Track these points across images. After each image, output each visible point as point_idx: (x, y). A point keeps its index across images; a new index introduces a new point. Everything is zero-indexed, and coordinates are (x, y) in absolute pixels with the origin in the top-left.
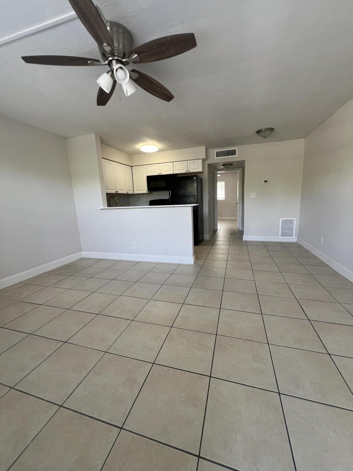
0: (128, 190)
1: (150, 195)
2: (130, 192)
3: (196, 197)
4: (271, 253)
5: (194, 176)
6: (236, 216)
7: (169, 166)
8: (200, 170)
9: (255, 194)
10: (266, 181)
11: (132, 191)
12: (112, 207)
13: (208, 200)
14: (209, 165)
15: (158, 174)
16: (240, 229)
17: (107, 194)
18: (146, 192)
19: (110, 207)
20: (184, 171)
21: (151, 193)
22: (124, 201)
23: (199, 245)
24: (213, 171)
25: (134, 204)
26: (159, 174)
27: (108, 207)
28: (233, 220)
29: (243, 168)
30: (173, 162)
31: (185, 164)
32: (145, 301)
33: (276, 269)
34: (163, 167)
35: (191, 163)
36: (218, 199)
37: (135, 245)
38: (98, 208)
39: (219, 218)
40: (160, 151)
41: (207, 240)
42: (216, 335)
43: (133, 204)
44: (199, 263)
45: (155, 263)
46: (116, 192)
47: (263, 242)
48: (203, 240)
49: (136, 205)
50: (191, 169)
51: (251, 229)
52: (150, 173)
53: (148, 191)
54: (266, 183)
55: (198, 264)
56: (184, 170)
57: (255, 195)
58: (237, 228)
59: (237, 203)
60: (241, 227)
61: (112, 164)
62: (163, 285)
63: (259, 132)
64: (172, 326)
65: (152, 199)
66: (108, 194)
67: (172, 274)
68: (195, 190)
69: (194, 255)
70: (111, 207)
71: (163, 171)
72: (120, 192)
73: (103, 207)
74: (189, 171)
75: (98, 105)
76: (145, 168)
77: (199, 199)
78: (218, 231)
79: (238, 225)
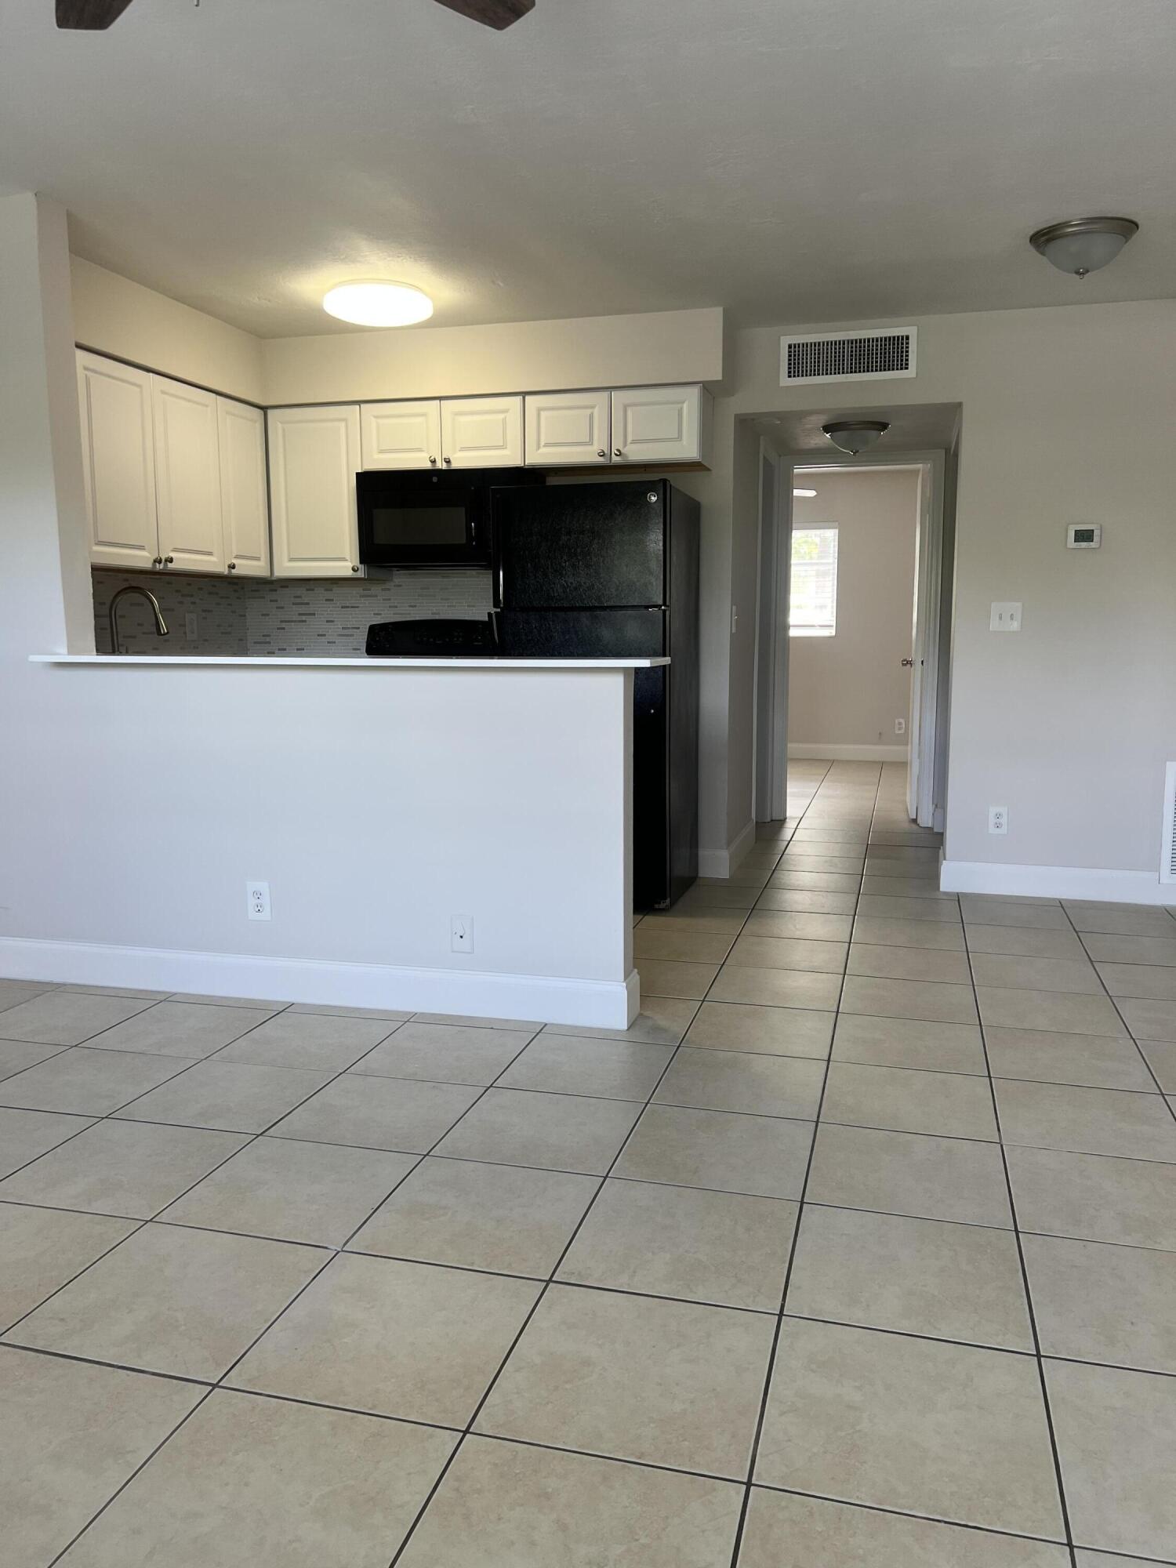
0: (235, 553)
1: (376, 589)
2: (245, 568)
3: (661, 614)
4: (1105, 971)
5: (651, 486)
6: (904, 740)
7: (501, 416)
8: (687, 448)
9: (1016, 607)
10: (1084, 536)
11: (258, 559)
12: (127, 653)
13: (732, 635)
14: (747, 425)
15: (428, 465)
16: (926, 820)
17: (97, 570)
18: (349, 573)
19: (113, 652)
20: (586, 455)
21: (384, 581)
22: (205, 618)
23: (662, 910)
24: (767, 464)
25: (269, 643)
26: (434, 462)
27: (100, 650)
28: (882, 764)
29: (947, 451)
30: (524, 394)
31: (596, 411)
32: (310, 1259)
33: (1138, 1077)
34: (463, 419)
35: (634, 408)
36: (793, 633)
37: (266, 900)
38: (34, 658)
39: (793, 748)
40: (442, 321)
41: (717, 883)
42: (749, 1484)
43: (268, 639)
44: (663, 1022)
45: (384, 1016)
46: (158, 561)
47: (1061, 906)
48: (691, 880)
49: (282, 652)
50: (634, 442)
51: (992, 820)
52: (376, 456)
53: (362, 567)
54: (1084, 545)
55: (656, 1029)
56: (589, 448)
57: (1018, 616)
58: (902, 817)
59: (908, 663)
60: (931, 808)
61: (139, 386)
62: (425, 1156)
63: (1044, 238)
64: (469, 1426)
65: (388, 616)
66: (102, 574)
67: (491, 1086)
68: (651, 573)
69: (635, 977)
70: (120, 653)
71: (462, 449)
72: (184, 562)
73: (70, 653)
74: (620, 454)
75: (63, 21)
76: (345, 420)
77: (676, 625)
78: (790, 825)
79: (910, 799)
